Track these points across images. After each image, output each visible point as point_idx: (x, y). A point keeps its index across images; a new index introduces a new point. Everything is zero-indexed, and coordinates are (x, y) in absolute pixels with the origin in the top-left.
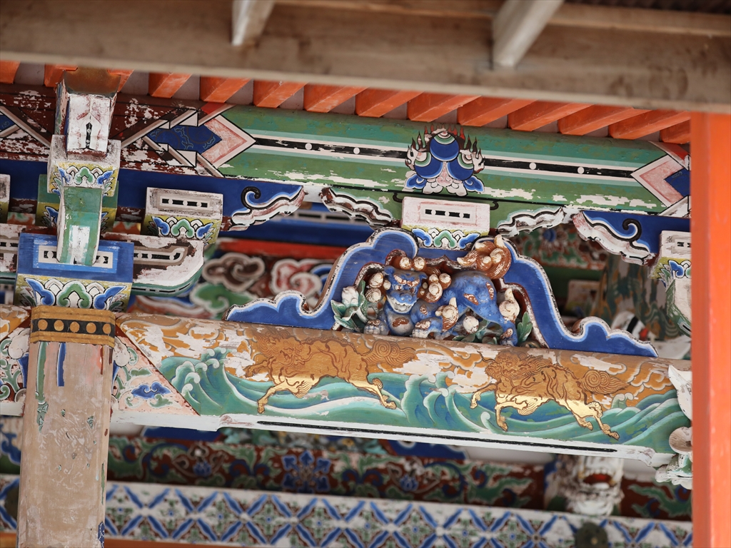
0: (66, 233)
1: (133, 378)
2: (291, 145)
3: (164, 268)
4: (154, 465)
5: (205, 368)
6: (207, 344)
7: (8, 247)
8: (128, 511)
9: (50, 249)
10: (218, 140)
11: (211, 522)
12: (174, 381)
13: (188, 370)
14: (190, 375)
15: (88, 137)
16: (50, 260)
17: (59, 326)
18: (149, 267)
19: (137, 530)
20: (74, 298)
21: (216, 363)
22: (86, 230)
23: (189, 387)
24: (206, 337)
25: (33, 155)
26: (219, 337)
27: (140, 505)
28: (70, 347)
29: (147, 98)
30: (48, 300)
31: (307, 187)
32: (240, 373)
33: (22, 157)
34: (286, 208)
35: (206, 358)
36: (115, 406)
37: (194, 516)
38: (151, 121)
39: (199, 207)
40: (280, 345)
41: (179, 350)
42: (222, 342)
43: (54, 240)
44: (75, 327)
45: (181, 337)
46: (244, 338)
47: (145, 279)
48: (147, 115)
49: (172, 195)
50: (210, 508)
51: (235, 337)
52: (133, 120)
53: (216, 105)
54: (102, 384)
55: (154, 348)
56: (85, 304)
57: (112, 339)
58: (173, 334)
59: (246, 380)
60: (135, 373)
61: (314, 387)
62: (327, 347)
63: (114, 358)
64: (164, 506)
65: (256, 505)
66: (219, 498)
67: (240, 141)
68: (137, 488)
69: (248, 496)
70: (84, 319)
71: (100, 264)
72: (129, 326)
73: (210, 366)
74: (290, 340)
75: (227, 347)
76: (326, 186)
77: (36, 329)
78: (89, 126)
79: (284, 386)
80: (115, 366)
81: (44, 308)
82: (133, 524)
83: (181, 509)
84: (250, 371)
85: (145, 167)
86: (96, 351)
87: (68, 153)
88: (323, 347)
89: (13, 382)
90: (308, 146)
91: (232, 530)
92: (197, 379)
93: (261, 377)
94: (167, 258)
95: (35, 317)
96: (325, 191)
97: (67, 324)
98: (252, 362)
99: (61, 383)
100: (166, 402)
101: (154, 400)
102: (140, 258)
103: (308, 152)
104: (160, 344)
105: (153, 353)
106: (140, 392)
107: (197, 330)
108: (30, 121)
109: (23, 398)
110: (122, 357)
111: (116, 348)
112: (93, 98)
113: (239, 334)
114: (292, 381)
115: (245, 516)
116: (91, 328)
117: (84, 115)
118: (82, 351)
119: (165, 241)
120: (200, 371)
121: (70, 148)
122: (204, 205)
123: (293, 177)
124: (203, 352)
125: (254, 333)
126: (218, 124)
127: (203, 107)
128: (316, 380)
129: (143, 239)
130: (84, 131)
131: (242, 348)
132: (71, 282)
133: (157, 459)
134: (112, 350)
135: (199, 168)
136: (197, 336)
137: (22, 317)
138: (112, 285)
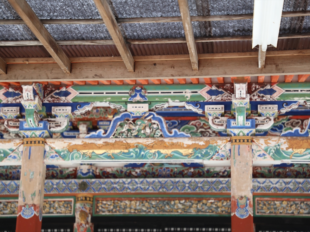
0: (237, 118)
1: (257, 152)
2: (295, 91)
3: (263, 124)
4: (276, 174)
5: (275, 148)
6: (276, 143)
7: (225, 123)
8: (270, 186)
9: (234, 122)
10: (276, 91)
11: (292, 187)
12: (268, 152)
13: (271, 149)
14: (271, 151)
15: (241, 94)
16: (235, 125)
17: (238, 141)
18: (260, 125)
19: (273, 190)
20: (241, 134)
21: (278, 147)
22: (242, 117)
23: (271, 154)
24: (275, 141)
25: (229, 99)
26: (279, 141)
27: (273, 184)
28: (241, 146)
29: (257, 83)
30: (235, 135)
31: (300, 101)
32: (285, 149)
33: (227, 101)
34: (294, 107)
35: (276, 146)
36: (253, 160)
37: (287, 186)
38: (258, 89)
39: (272, 109)
40: (295, 141)
41: (269, 145)
42: (280, 142)
43: (235, 120)
44: (242, 141)
45: (269, 141)
46: (285, 140)
47: (259, 128)
48: (257, 87)
49: (264, 106)
50: (291, 184)
51: (283, 140)
52: (254, 89)
53: (275, 83)
54: (249, 154)
55: (262, 144)
56: (244, 135)
57: (251, 143)
58: (267, 141)
59: (286, 151)
60: (258, 151)
61: (304, 151)
62: (307, 141)
63: (252, 148)
64: (279, 184)
65: (303, 182)
66: (293, 181)
67: (281, 91)
68: (272, 180)
69: (301, 180)
70: (244, 139)
71: (247, 125)
72: (256, 139)
73: (277, 148)
74: (297, 140)
75: (281, 143)
76: (305, 100)
77: (232, 142)
78: (241, 91)
79: (296, 152)
80: (253, 150)
81: (234, 137)
82: (271, 189)
83: (283, 184)
84: (287, 149)
85: (257, 100)
86: (247, 146)
87: (236, 99)
88: (306, 141)
89: (228, 155)
90: (299, 91)
91: (297, 189)
92: (274, 151)
93: (290, 150)
94: (264, 122)
95: (232, 139)
96: (305, 102)
97: (240, 140)
98: (287, 146)
99: (239, 155)
100: (266, 158)
101: (263, 157)
102: (257, 123)
103: (299, 92)
104: (264, 144)
105: (262, 146)
106: (259, 156)
107: (273, 139)
108: (228, 92)
109: (230, 159)
110: (254, 147)
111: (253, 145)
112: (241, 84)
113: (284, 139)
114: (299, 150)
115: (300, 185)
116: (246, 141)
117: (239, 89)
118: (244, 147)
119: (263, 118)
120: (274, 149)
121: (236, 97)
122: (273, 108)
123: (296, 99)
124: (275, 145)
125: (288, 139)
126: (275, 87)
127: (271, 84)
128: (305, 150)
129: (258, 118)
130: (240, 93)
131: (285, 143)
132: (240, 130)
133: (277, 172)
134: (251, 146)
135: (271, 99)
136: (273, 141)
137: (229, 139)
138: (250, 130)
